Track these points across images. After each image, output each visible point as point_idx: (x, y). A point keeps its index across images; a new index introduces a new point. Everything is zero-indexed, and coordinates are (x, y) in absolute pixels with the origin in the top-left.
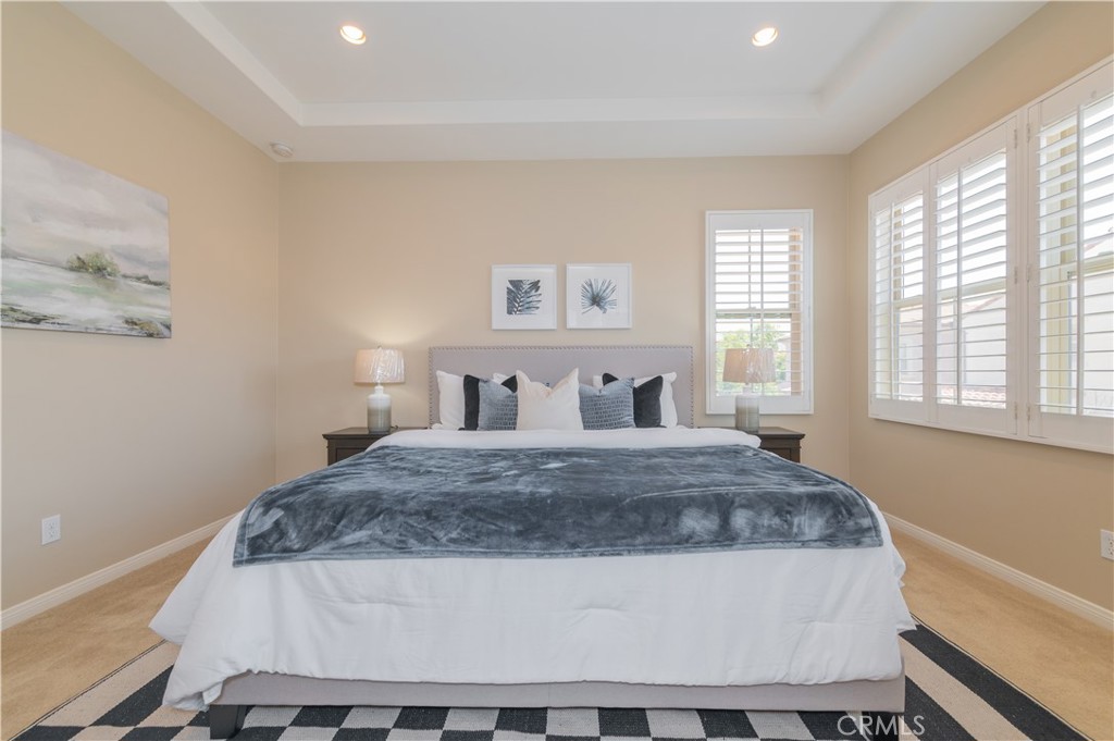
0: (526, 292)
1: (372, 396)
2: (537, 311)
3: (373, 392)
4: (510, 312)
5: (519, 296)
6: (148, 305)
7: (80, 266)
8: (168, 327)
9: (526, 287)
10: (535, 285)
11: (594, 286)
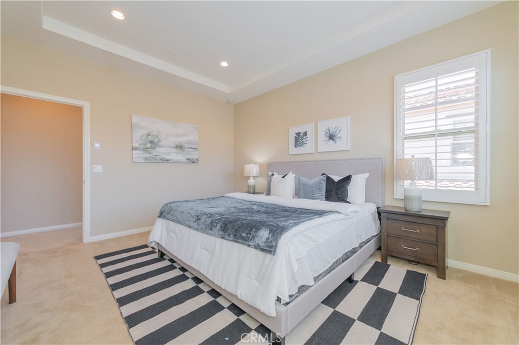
0: (302, 137)
1: (249, 181)
2: (306, 145)
3: (250, 179)
4: (296, 147)
5: (300, 139)
6: (193, 155)
7: (177, 147)
8: (198, 160)
9: (302, 135)
10: (305, 134)
11: (330, 131)
